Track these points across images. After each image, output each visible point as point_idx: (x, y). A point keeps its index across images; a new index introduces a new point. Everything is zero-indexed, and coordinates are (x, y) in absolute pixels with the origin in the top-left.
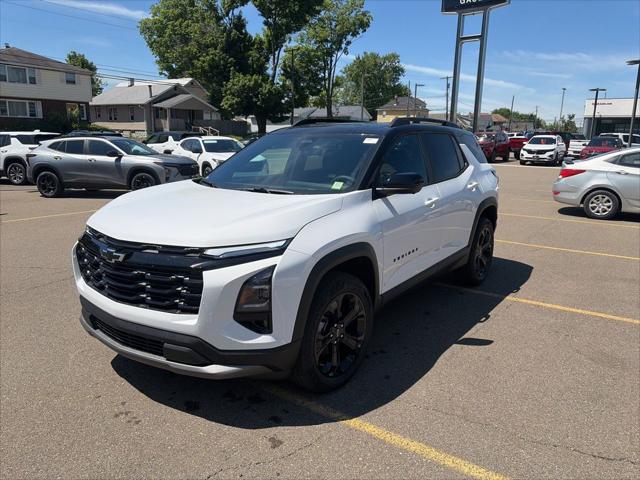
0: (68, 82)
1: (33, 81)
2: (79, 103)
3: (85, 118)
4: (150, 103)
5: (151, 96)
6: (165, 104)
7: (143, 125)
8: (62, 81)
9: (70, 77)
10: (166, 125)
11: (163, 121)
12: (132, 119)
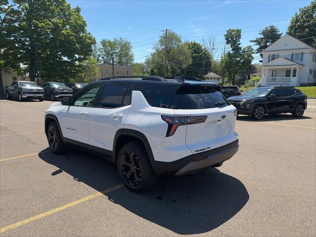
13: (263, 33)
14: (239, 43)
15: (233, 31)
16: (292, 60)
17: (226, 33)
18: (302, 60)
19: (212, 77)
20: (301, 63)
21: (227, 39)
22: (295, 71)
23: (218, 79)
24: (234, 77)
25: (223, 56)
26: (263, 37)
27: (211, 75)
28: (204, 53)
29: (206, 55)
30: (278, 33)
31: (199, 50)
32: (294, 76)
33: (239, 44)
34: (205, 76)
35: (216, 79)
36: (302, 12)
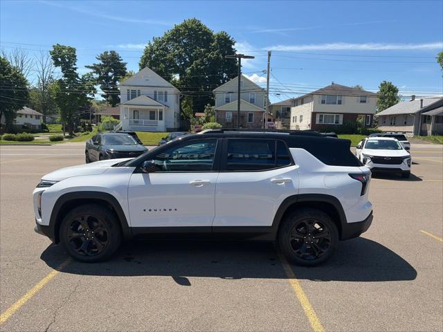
0: (361, 102)
1: (340, 103)
2: (366, 114)
3: (369, 124)
4: (420, 112)
5: (422, 107)
6: (431, 113)
7: (411, 128)
8: (358, 101)
9: (363, 99)
10: (430, 128)
11: (428, 125)
12: (405, 124)
13: (102, 58)
14: (74, 66)
15: (64, 48)
16: (155, 99)
17: (52, 49)
18: (166, 100)
19: (26, 113)
20: (166, 103)
21: (55, 58)
22: (161, 113)
23: (38, 117)
24: (70, 115)
25: (41, 82)
26: (102, 63)
27: (26, 110)
28: (15, 75)
29: (18, 78)
30: (121, 62)
31: (5, 69)
32: (161, 119)
33: (75, 69)
34: (18, 112)
35: (34, 117)
36: (156, 42)
